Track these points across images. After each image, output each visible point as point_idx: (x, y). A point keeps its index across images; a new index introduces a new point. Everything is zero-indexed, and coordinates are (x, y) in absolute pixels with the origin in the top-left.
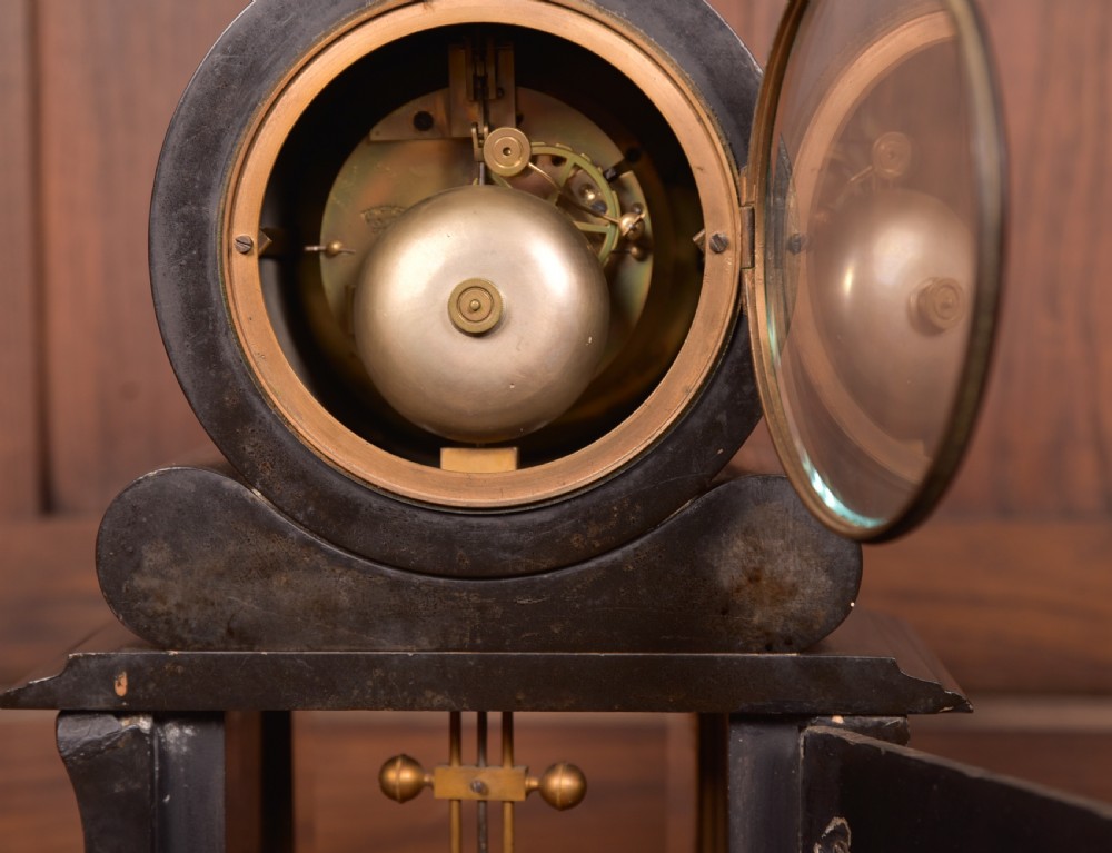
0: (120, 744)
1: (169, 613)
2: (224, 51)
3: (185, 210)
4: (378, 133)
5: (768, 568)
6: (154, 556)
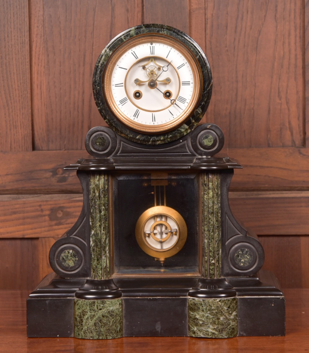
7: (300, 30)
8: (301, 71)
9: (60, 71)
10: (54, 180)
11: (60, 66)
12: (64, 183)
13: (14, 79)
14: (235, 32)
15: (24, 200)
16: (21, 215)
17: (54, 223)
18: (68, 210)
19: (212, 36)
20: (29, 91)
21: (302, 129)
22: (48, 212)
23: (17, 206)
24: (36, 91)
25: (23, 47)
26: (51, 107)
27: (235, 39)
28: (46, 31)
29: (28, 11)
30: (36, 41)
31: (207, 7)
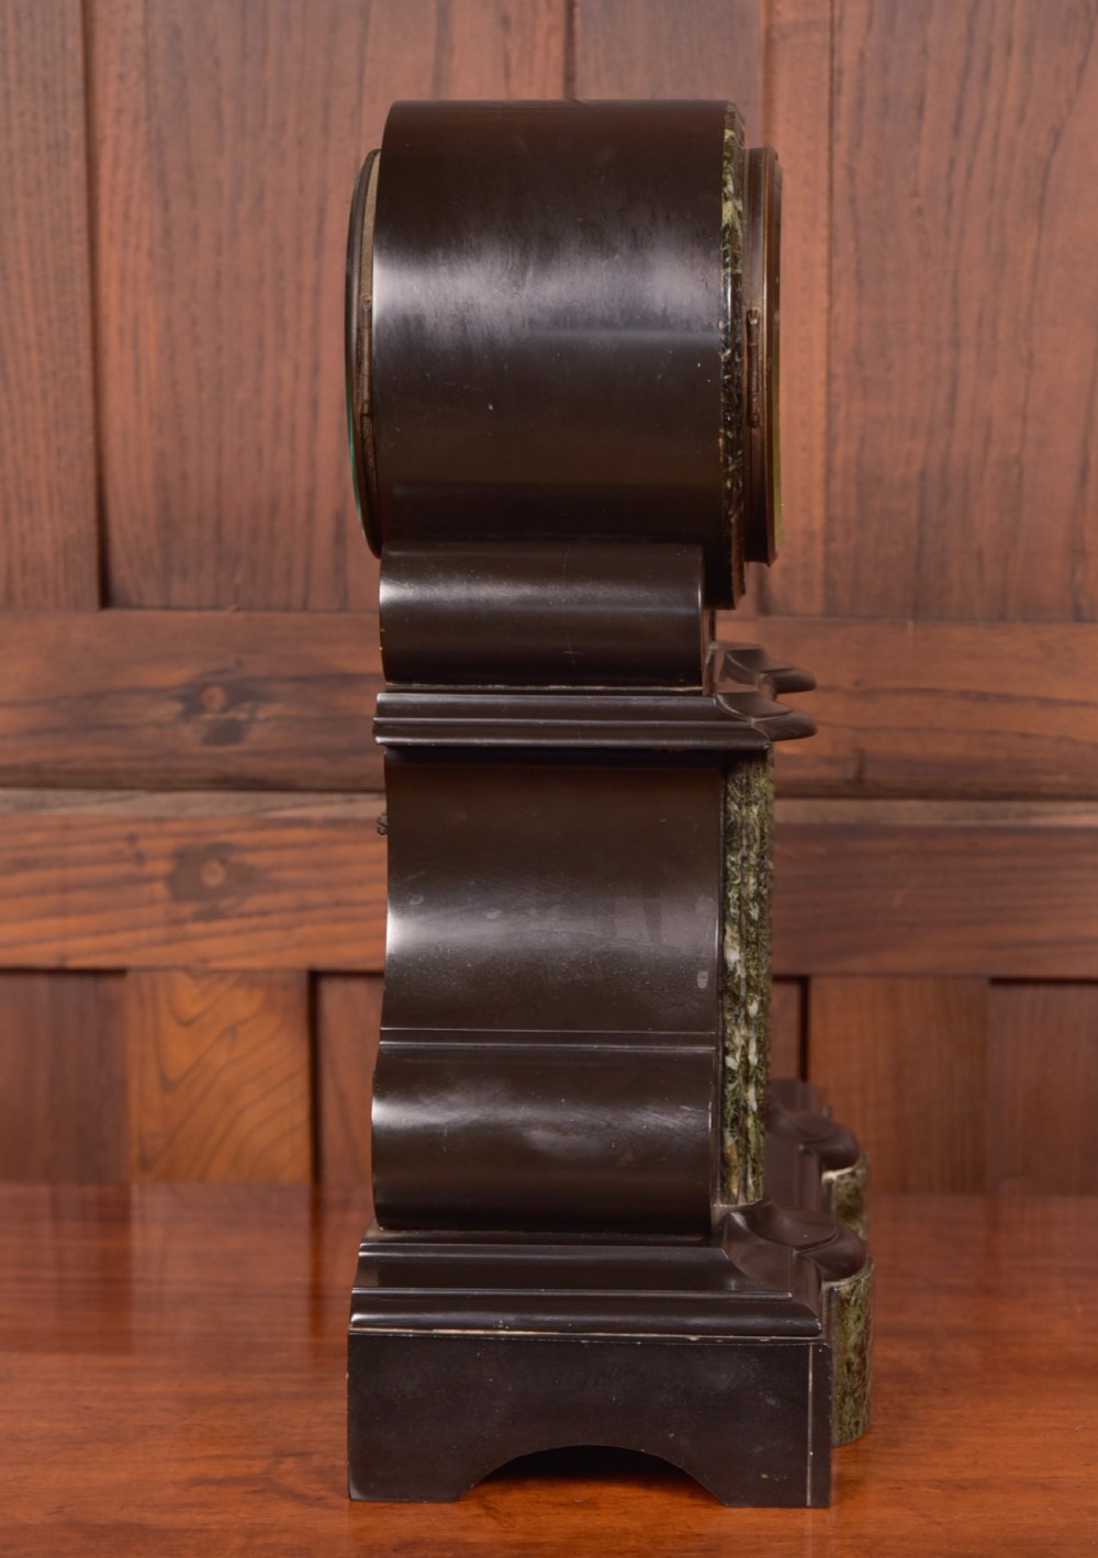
9: (219, 273)
10: (190, 735)
11: (219, 254)
12: (232, 748)
13: (22, 299)
14: (957, 131)
15: (65, 811)
16: (53, 875)
17: (188, 909)
18: (251, 859)
19: (859, 145)
20: (86, 354)
22: (163, 867)
23: (36, 837)
24: (116, 359)
25: (58, 161)
26: (180, 426)
27: (952, 162)
28: (156, 97)
30: (117, 137)
31: (842, 18)
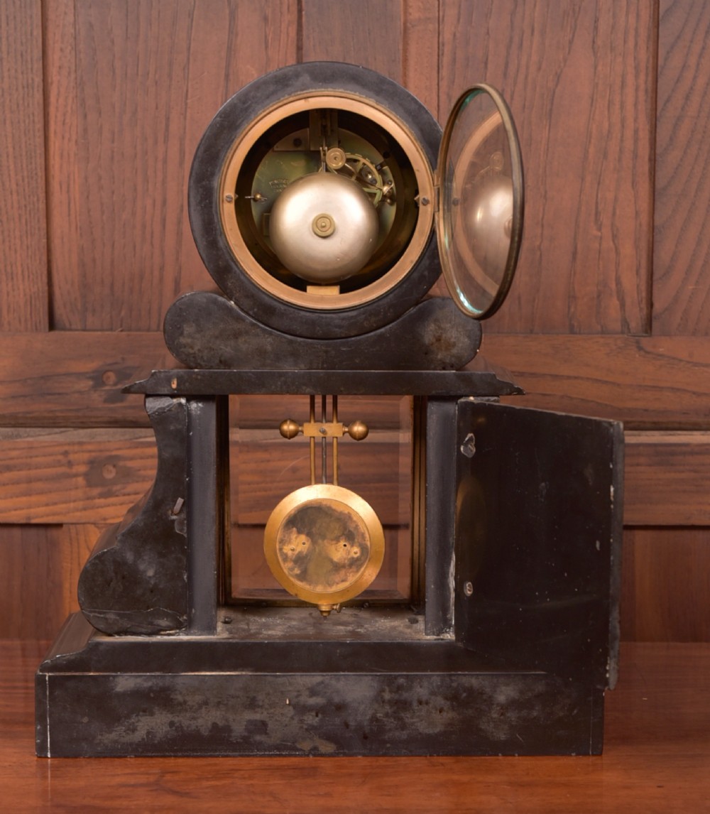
0: (173, 409)
1: (195, 353)
2: (221, 117)
3: (204, 183)
4: (277, 147)
5: (444, 336)
6: (188, 329)
7: (647, 75)
8: (646, 168)
9: (113, 152)
10: (97, 398)
11: (113, 142)
12: (119, 405)
13: (8, 167)
14: (505, 75)
15: (30, 439)
17: (96, 491)
18: (129, 464)
19: (453, 82)
20: (42, 196)
21: (644, 294)
22: (82, 469)
23: (14, 453)
24: (58, 197)
25: (28, 94)
26: (92, 233)
27: (503, 91)
28: (80, 60)
29: (40, 13)
30: (59, 81)
31: (443, 16)
